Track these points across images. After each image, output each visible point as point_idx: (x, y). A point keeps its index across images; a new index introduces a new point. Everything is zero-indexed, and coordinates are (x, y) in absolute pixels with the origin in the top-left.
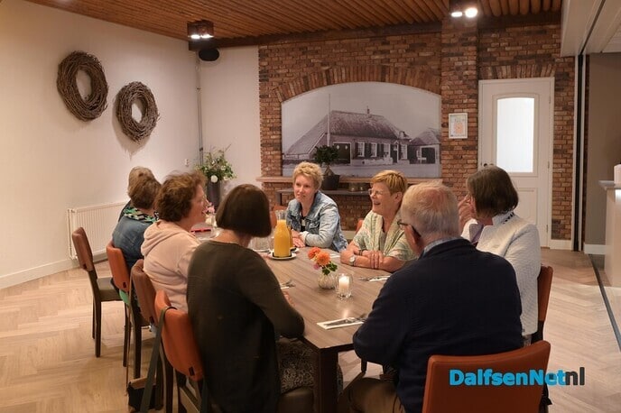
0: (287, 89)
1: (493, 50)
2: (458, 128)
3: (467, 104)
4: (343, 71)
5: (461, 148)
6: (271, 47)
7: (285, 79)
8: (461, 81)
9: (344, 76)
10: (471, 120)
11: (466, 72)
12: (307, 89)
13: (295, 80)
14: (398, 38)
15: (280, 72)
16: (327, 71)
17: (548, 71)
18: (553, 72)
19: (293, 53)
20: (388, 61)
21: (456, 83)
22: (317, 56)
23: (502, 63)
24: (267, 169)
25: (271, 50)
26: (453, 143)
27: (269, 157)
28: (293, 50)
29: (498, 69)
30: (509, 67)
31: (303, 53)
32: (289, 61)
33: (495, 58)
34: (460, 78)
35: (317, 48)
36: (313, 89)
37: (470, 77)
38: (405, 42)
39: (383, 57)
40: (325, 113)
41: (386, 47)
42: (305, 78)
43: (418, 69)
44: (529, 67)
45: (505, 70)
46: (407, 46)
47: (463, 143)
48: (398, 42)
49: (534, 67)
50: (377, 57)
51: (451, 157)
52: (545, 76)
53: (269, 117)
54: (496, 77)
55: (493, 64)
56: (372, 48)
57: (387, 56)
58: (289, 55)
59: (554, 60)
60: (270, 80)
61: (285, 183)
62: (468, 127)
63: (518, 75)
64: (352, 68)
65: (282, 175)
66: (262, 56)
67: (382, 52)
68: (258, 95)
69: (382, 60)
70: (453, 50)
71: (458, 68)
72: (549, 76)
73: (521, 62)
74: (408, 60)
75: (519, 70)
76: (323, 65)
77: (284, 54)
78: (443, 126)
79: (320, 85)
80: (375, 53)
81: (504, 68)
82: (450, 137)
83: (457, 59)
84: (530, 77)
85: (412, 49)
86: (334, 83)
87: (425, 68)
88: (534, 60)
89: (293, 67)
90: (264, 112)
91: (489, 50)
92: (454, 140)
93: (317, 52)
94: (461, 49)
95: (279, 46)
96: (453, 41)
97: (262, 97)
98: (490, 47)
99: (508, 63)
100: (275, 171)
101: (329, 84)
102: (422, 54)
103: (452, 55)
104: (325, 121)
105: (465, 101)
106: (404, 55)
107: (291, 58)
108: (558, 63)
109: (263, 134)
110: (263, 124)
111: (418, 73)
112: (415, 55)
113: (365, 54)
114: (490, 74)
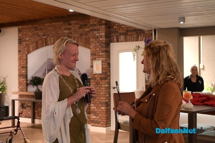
0: (29, 48)
1: (116, 27)
2: (98, 68)
3: (101, 55)
4: (52, 39)
5: (99, 79)
6: (23, 27)
7: (29, 43)
8: (99, 44)
9: (52, 41)
10: (103, 64)
11: (101, 39)
12: (37, 48)
13: (33, 43)
14: (75, 22)
15: (26, 39)
16: (46, 39)
17: (142, 38)
18: (144, 38)
19: (31, 30)
20: (71, 33)
21: (97, 44)
22: (41, 31)
23: (120, 34)
24: (21, 88)
25: (23, 28)
26: (96, 76)
27: (22, 82)
28: (32, 28)
29: (119, 37)
30: (124, 36)
31: (36, 30)
32: (30, 34)
33: (117, 31)
34: (98, 42)
35: (42, 27)
36: (40, 48)
37: (102, 42)
38: (78, 24)
39: (68, 31)
40: (45, 60)
41: (69, 27)
42: (36, 42)
43: (84, 37)
44: (133, 36)
45: (122, 37)
46: (79, 26)
47: (99, 76)
48: (75, 24)
49: (135, 36)
50: (66, 31)
51: (95, 83)
52: (140, 41)
53: (21, 61)
54: (118, 41)
55: (117, 34)
56: (64, 27)
57: (71, 31)
58: (30, 31)
59: (144, 32)
60: (23, 43)
61: (28, 95)
62: (102, 68)
63: (128, 40)
64: (55, 37)
65: (27, 91)
66: (20, 31)
67: (68, 29)
68: (17, 50)
69: (68, 33)
70: (95, 28)
71: (97, 37)
72: (142, 40)
73: (129, 33)
74: (79, 33)
75: (128, 38)
76: (44, 35)
77: (28, 30)
78: (91, 67)
79: (43, 46)
80: (65, 29)
81: (121, 37)
82: (94, 73)
83: (96, 32)
84: (133, 41)
85: (81, 27)
86: (48, 45)
87: (87, 37)
88: (135, 33)
89: (32, 37)
90: (20, 59)
91: (114, 27)
92: (96, 74)
93: (41, 29)
94: (99, 27)
95: (26, 26)
96: (95, 23)
97: (19, 51)
98: (115, 26)
99: (123, 34)
100: (23, 88)
101: (46, 45)
102: (85, 30)
103: (95, 30)
104: (45, 63)
105: (101, 54)
106: (77, 31)
107: (31, 32)
108: (146, 34)
109: (19, 70)
110: (20, 65)
111: (84, 39)
112: (82, 30)
113: (61, 30)
114: (115, 40)
